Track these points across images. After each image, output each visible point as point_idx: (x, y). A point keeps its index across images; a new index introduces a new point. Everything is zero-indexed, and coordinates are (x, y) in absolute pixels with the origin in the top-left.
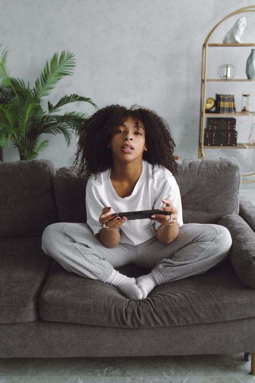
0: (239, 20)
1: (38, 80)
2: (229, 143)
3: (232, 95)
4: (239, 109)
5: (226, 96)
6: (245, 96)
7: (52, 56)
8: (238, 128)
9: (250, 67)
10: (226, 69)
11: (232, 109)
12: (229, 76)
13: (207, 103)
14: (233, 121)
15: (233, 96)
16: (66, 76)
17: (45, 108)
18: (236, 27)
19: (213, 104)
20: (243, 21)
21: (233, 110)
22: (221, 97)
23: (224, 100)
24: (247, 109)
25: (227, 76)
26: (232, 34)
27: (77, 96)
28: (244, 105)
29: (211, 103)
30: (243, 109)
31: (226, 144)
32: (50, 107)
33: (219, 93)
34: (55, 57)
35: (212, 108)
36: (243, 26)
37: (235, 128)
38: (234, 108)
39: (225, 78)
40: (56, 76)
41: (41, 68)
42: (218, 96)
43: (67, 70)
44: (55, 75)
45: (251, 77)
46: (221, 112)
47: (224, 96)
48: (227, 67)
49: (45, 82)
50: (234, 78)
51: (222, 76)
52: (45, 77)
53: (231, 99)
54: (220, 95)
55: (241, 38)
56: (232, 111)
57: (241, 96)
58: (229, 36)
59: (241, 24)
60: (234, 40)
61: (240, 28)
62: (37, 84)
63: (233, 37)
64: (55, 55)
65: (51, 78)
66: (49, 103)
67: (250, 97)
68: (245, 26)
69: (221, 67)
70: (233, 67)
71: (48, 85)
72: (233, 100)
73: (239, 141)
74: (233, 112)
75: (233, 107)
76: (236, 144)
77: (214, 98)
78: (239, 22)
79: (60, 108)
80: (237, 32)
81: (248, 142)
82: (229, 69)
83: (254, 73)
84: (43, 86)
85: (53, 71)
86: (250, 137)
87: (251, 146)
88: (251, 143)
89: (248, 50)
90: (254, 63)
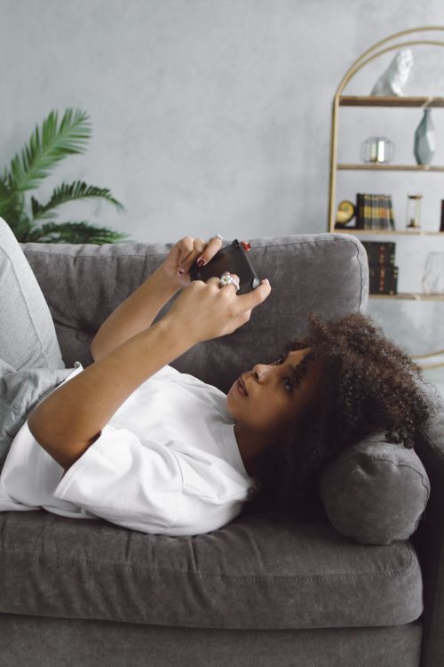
0: (398, 55)
1: (17, 157)
2: (381, 289)
3: (387, 194)
4: (401, 223)
5: (375, 196)
6: (412, 197)
7: (46, 116)
8: (399, 260)
9: (421, 141)
10: (374, 146)
11: (386, 223)
12: (381, 158)
13: (340, 209)
14: (390, 248)
15: (389, 197)
16: (74, 156)
17: (28, 211)
18: (394, 67)
19: (351, 211)
20: (407, 56)
21: (389, 223)
22: (366, 197)
23: (371, 204)
24: (416, 223)
25: (376, 160)
26: (386, 82)
28: (411, 215)
29: (346, 210)
30: (409, 223)
31: (376, 291)
32: (35, 205)
33: (362, 192)
34: (51, 119)
35: (349, 220)
36: (407, 64)
37: (394, 259)
38: (392, 221)
39: (370, 164)
40: (53, 154)
41: (25, 138)
42: (360, 198)
43: (75, 144)
44: (50, 150)
45: (423, 161)
46: (366, 227)
47: (371, 196)
48: (377, 141)
49: (31, 162)
50: (391, 164)
51: (368, 159)
52: (32, 155)
53: (386, 203)
54: (363, 195)
55: (403, 89)
56: (387, 226)
57: (406, 198)
58: (380, 86)
59: (403, 62)
60: (391, 91)
61: (400, 68)
62: (14, 165)
63: (387, 86)
64: (51, 116)
65: (43, 157)
66: (33, 200)
67: (423, 200)
68: (411, 64)
69: (367, 142)
70: (388, 142)
71: (33, 170)
72: (389, 205)
73: (401, 288)
74: (390, 228)
75: (388, 218)
76: (395, 293)
77: (354, 201)
78: (399, 59)
79: (52, 211)
80: (396, 77)
81: (421, 291)
82: (382, 144)
83: (429, 153)
84: (26, 169)
85: (46, 143)
86: (424, 280)
87: (424, 296)
88: (428, 292)
89: (418, 113)
90: (430, 135)
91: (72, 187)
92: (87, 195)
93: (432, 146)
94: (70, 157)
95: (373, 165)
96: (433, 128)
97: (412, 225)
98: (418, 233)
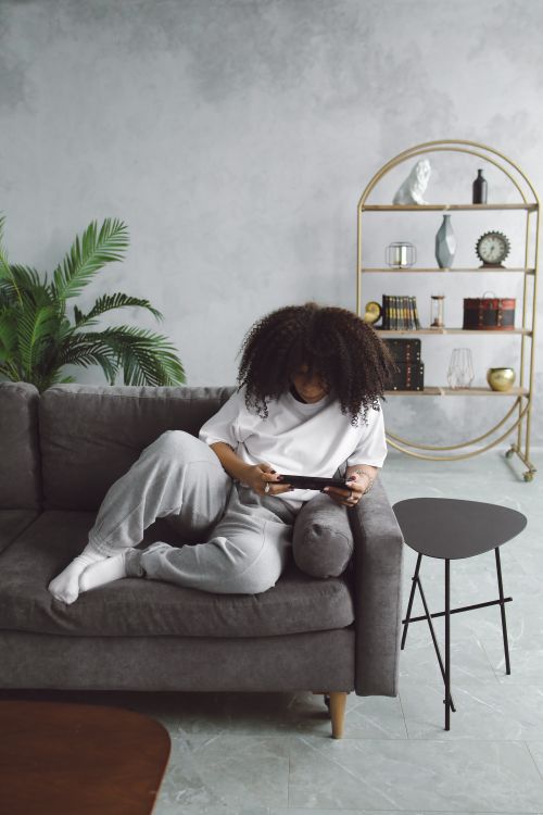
0: (417, 165)
1: (59, 268)
2: (408, 385)
3: (411, 296)
4: (425, 322)
5: (400, 298)
6: (435, 298)
7: (86, 228)
8: (424, 357)
9: (441, 245)
10: (398, 249)
11: (411, 323)
12: (404, 262)
13: (367, 310)
14: (415, 345)
15: (413, 298)
16: (112, 263)
17: (71, 317)
18: (413, 177)
19: (378, 313)
20: (426, 166)
21: (413, 323)
22: (391, 299)
23: (396, 306)
24: (440, 322)
25: (400, 263)
26: (407, 189)
27: (124, 296)
28: (435, 314)
29: (373, 310)
30: (433, 322)
31: (402, 387)
32: (79, 316)
33: (387, 294)
34: (91, 229)
35: (377, 320)
36: (426, 174)
37: (419, 356)
38: (416, 321)
39: (397, 266)
40: (95, 262)
41: (66, 248)
42: (385, 298)
43: (112, 252)
44: (90, 259)
45: (444, 264)
46: (392, 327)
47: (395, 298)
48: (400, 247)
49: (72, 272)
50: (414, 267)
51: (392, 262)
52: (72, 265)
53: (410, 304)
54: (389, 297)
55: (423, 196)
56: (412, 325)
57: (429, 298)
58: (402, 193)
59: (422, 173)
60: (411, 199)
61: (419, 178)
62: (56, 275)
63: (408, 194)
64: (91, 225)
65: (84, 266)
66: (76, 309)
67: (445, 300)
68: (429, 175)
69: (389, 247)
70: (411, 246)
71: (77, 278)
72: (414, 307)
73: (427, 383)
74: (415, 328)
75: (413, 318)
76: (422, 389)
77: (380, 302)
78: (418, 169)
79: (96, 318)
80: (416, 186)
81: (448, 385)
82: (404, 249)
83: (449, 257)
84: (68, 279)
85: (87, 253)
86: (450, 374)
87: (450, 391)
88: (453, 386)
89: (438, 217)
90: (449, 239)
91: (113, 298)
92: (128, 304)
93: (452, 251)
94: (109, 265)
95: (398, 268)
96: (452, 232)
97: (435, 324)
98: (441, 333)
